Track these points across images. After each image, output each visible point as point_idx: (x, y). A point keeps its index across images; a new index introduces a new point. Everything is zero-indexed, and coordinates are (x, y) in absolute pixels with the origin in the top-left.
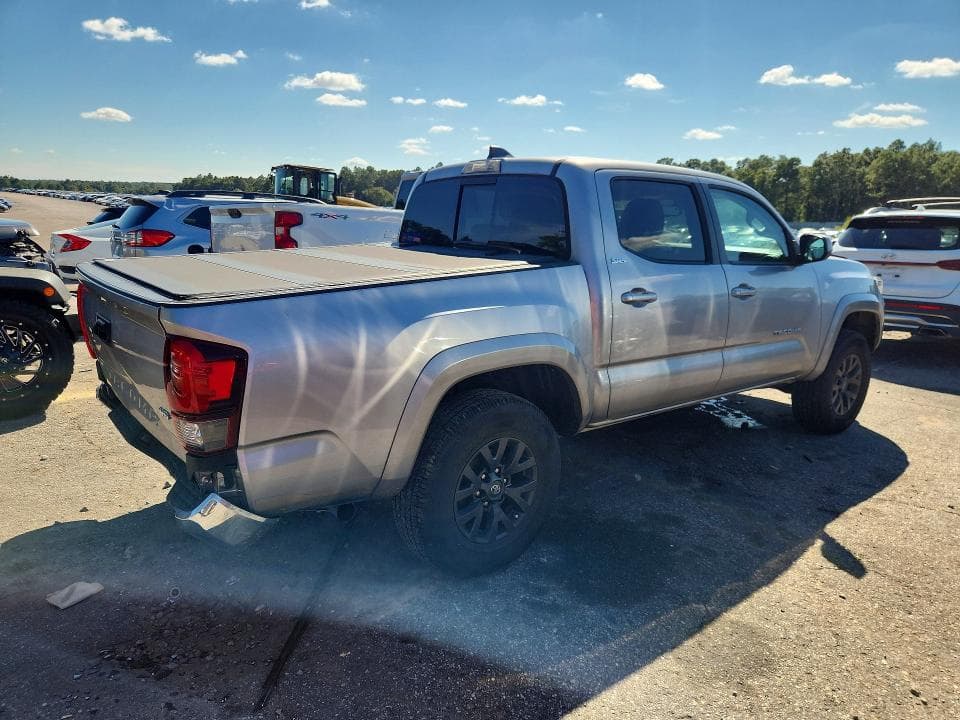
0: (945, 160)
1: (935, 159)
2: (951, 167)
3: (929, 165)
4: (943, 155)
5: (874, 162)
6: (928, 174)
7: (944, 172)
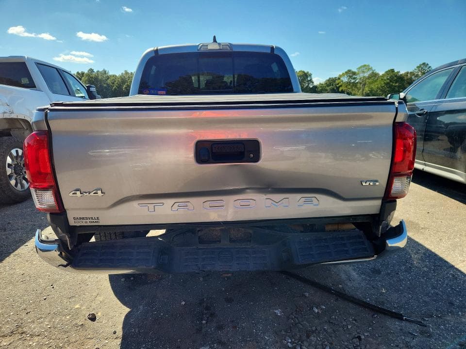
0: (112, 78)
1: (108, 78)
2: (115, 81)
3: (106, 80)
4: (111, 76)
5: (83, 78)
6: (107, 84)
7: (113, 83)
